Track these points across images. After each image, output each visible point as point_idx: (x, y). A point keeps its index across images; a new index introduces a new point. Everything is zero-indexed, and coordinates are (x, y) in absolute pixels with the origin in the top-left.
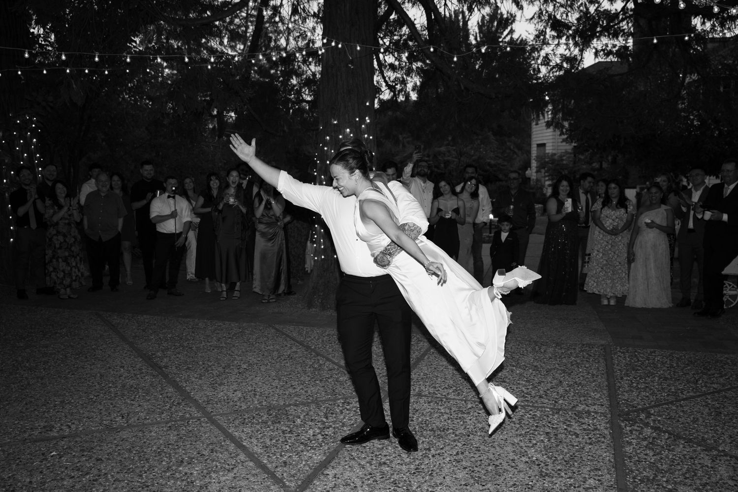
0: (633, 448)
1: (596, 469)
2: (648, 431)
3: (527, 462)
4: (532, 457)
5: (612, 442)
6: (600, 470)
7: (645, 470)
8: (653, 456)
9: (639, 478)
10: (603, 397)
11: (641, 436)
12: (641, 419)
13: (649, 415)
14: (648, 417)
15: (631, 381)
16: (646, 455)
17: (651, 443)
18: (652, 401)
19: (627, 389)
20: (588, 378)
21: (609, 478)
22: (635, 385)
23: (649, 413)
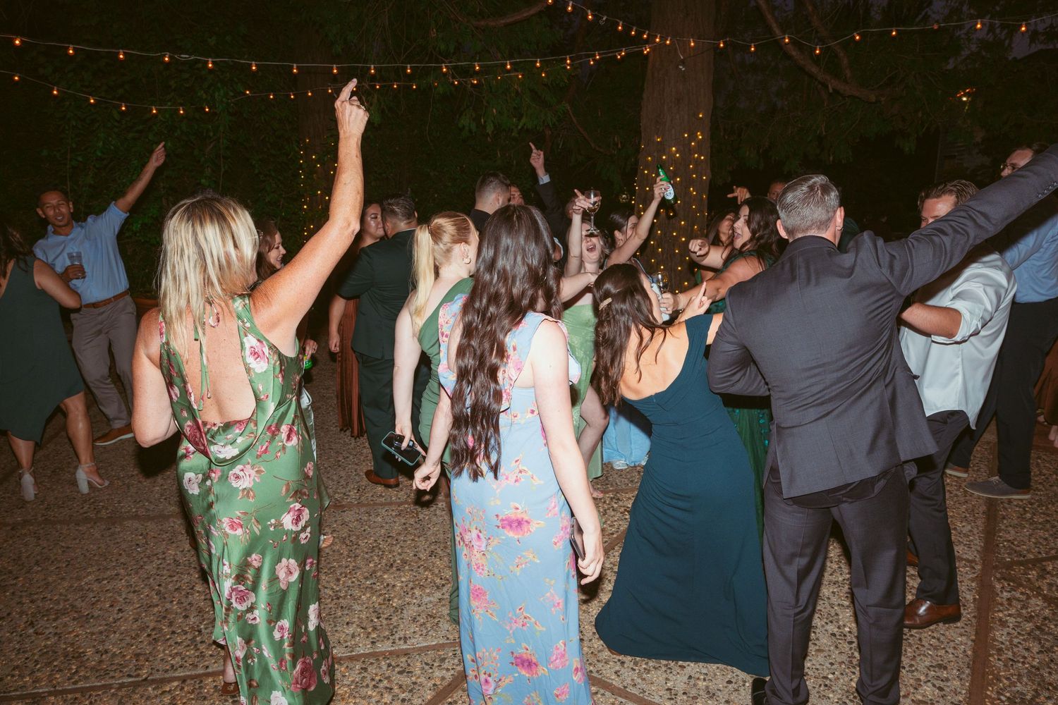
0: (1008, 633)
1: (940, 666)
2: (1037, 604)
3: (834, 635)
4: (844, 626)
5: (974, 617)
6: (945, 668)
7: (1019, 680)
8: (1038, 653)
9: (1008, 695)
10: (975, 531)
11: (1024, 611)
12: (1029, 579)
13: (1044, 573)
14: (1042, 577)
15: (1024, 509)
16: (1027, 649)
17: (1038, 628)
18: (1052, 549)
19: (1016, 522)
20: (956, 495)
21: (958, 686)
22: (1028, 515)
23: (1045, 570)
